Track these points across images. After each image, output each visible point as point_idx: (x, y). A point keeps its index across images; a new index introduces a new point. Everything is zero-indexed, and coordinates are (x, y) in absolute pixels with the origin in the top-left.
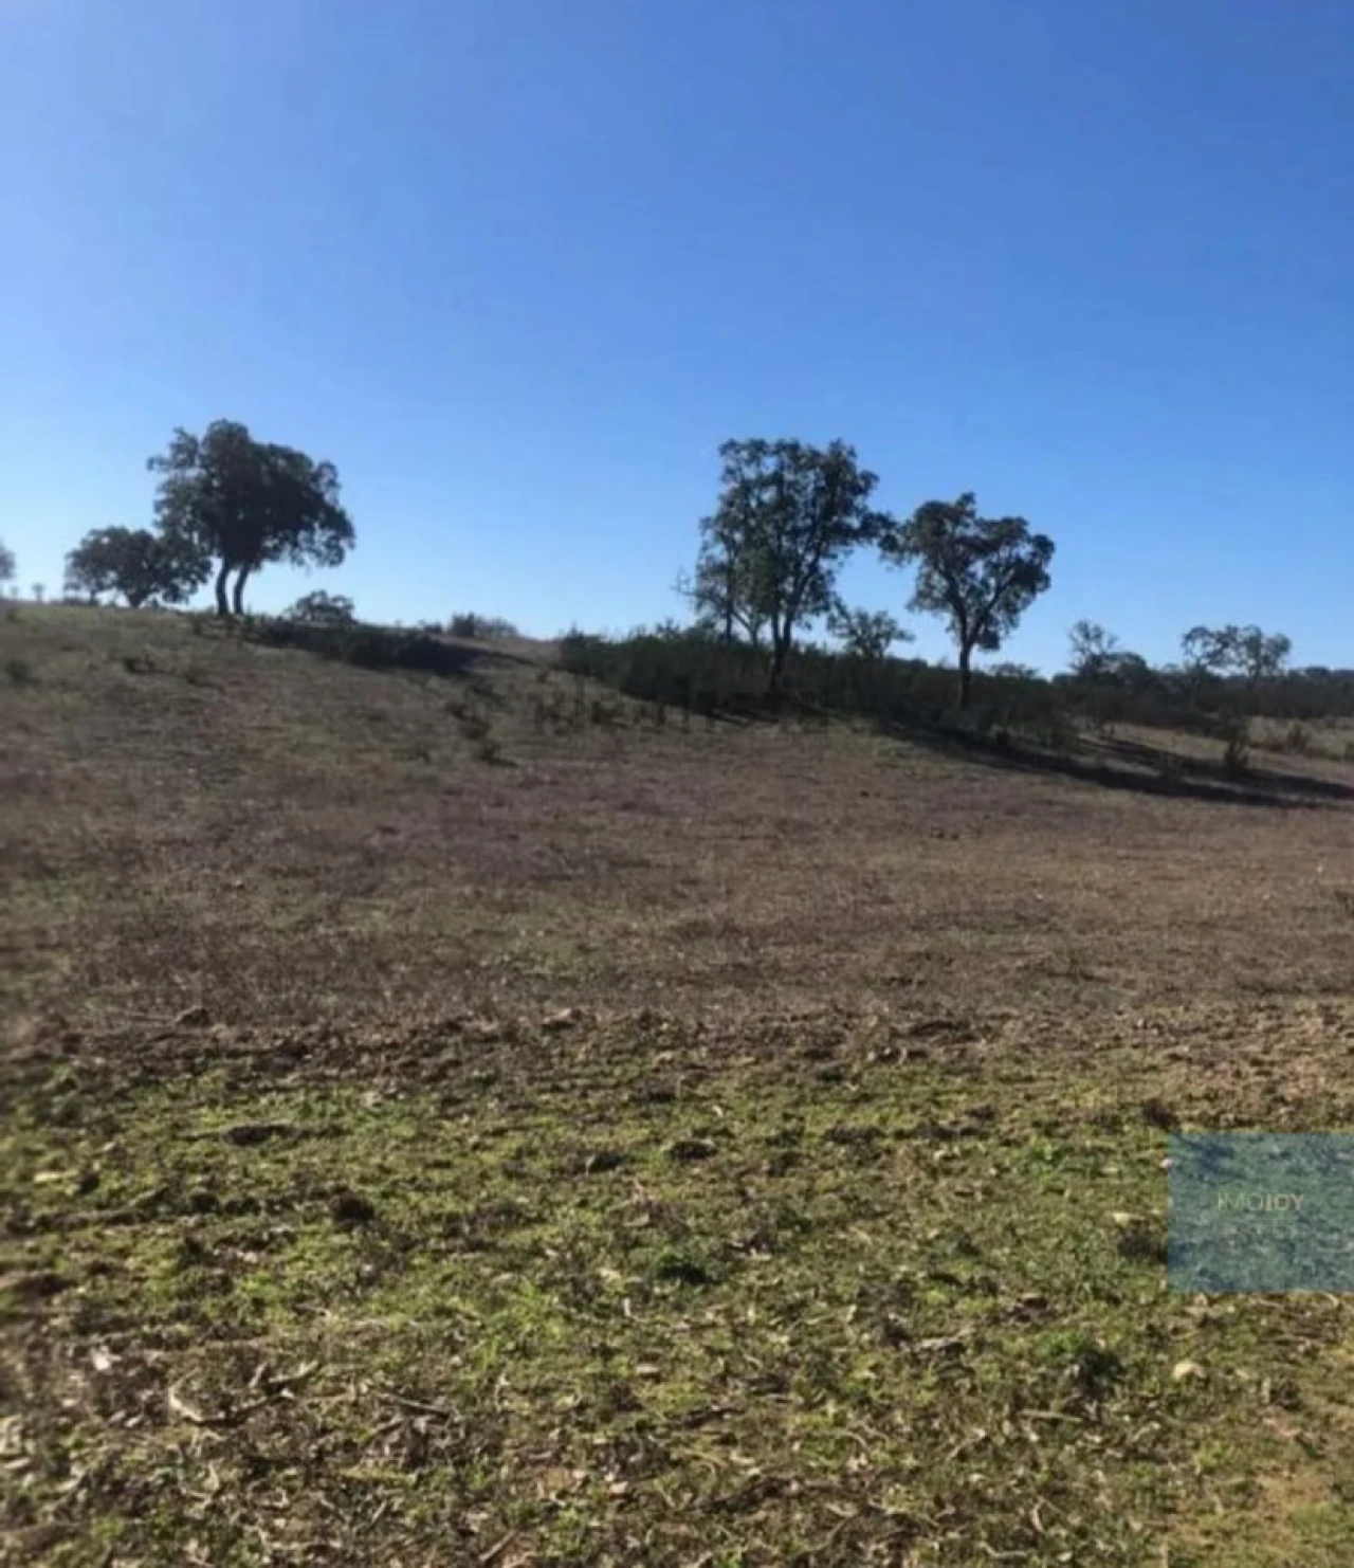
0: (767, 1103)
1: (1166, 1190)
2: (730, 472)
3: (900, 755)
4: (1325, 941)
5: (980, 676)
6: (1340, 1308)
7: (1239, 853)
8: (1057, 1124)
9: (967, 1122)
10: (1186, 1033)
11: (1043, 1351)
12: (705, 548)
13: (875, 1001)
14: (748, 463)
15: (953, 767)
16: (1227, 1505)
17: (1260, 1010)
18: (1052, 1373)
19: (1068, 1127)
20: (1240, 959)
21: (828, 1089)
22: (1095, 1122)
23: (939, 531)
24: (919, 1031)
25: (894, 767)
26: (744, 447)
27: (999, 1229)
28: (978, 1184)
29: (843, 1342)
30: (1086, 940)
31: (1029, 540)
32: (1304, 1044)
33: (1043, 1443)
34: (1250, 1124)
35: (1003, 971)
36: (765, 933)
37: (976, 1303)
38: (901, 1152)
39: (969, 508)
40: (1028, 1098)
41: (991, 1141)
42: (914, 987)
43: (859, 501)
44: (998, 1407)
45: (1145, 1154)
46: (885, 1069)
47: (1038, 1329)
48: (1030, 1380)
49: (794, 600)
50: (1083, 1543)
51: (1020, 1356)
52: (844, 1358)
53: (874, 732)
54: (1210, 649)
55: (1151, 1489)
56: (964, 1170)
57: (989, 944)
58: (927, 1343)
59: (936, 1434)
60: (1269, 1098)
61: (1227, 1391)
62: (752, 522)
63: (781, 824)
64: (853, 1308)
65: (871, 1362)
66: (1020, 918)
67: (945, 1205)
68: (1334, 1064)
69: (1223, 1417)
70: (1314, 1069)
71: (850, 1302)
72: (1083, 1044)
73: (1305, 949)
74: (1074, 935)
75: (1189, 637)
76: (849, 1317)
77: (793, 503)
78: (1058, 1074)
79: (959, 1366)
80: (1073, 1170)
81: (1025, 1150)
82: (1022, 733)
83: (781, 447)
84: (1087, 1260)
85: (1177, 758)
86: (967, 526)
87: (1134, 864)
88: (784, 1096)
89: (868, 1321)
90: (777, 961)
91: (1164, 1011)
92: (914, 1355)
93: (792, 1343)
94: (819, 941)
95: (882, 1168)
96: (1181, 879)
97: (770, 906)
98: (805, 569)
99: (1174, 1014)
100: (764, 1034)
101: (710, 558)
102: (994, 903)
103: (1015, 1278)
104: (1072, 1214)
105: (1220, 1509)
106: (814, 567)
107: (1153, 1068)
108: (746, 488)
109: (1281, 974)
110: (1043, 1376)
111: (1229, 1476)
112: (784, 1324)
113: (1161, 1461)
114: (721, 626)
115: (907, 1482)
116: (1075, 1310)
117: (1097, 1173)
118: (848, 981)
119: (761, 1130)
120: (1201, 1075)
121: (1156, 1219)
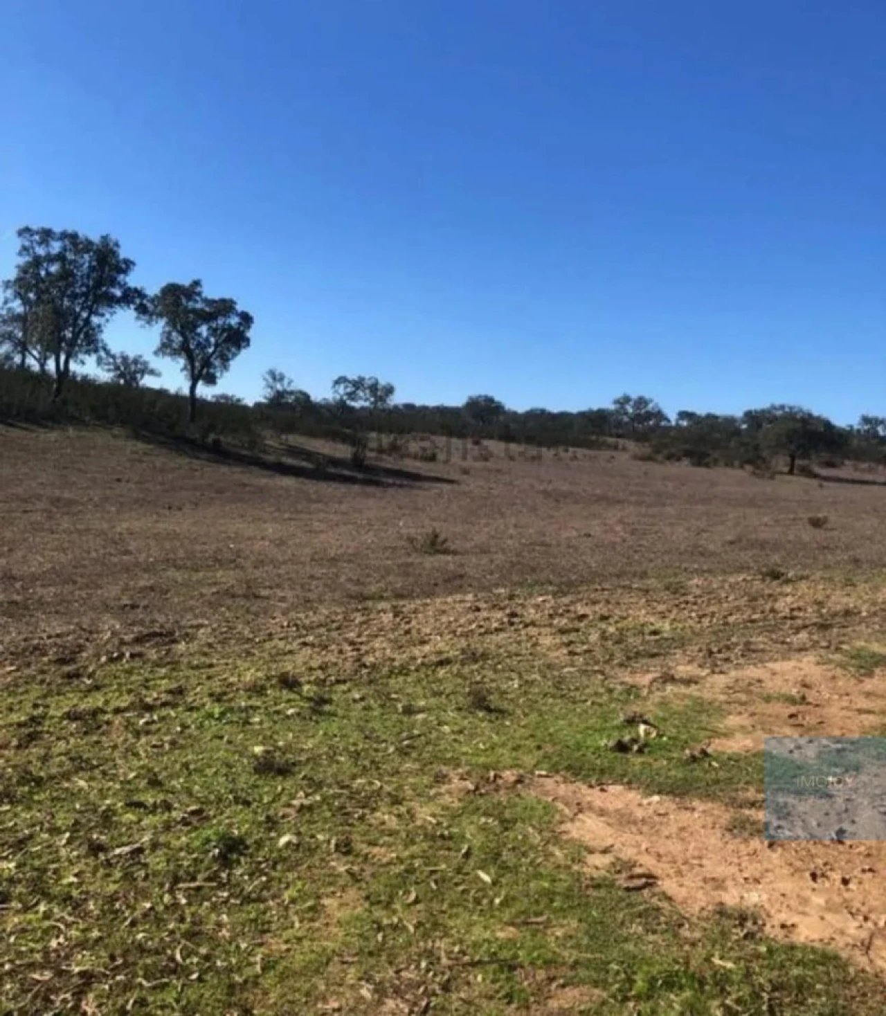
0: (22, 698)
1: (289, 730)
2: (25, 249)
3: (145, 454)
4: (399, 566)
5: (204, 402)
6: (381, 787)
7: (357, 515)
8: (225, 693)
9: (164, 697)
10: (312, 628)
11: (197, 843)
12: (6, 302)
13: (112, 622)
14: (40, 244)
15: (184, 461)
16: (301, 921)
17: (358, 610)
18: (201, 857)
19: (231, 695)
20: (350, 580)
21: (70, 684)
22: (249, 690)
23: (177, 303)
24: (139, 640)
25: (141, 461)
26: (37, 233)
27: (178, 766)
28: (167, 738)
29: (58, 860)
30: (258, 573)
31: (238, 314)
32: (381, 630)
33: (189, 904)
34: (344, 682)
35: (202, 595)
36: (34, 578)
37: (157, 818)
38: (117, 722)
39: (198, 289)
40: (209, 678)
41: (180, 709)
42: (139, 611)
43: (121, 277)
44: (161, 885)
45: (278, 708)
46: (113, 667)
47: (196, 829)
48: (186, 863)
49: (72, 344)
50: (208, 964)
51: (181, 849)
52: (56, 871)
53: (128, 437)
54: (349, 390)
55: (255, 920)
56: (159, 730)
57: (194, 579)
58: (118, 851)
59: (116, 912)
60: (357, 664)
61: (309, 849)
62: (41, 285)
63: (56, 501)
64: (67, 835)
65: (76, 871)
66: (217, 560)
67: (143, 754)
68: (396, 641)
69: (305, 866)
70: (384, 645)
71: (65, 832)
72: (249, 640)
73: (388, 571)
74: (250, 570)
75: (337, 382)
76: (64, 842)
77: (72, 275)
78: (230, 661)
79: (139, 863)
80: (232, 722)
81: (202, 712)
82: (229, 439)
83: (64, 236)
84: (233, 780)
85: (324, 456)
86: (196, 301)
87: (293, 523)
88: (36, 691)
89: (77, 843)
90: (41, 597)
91: (302, 615)
92: (107, 860)
93: (18, 867)
94: (75, 582)
95: (103, 734)
96: (322, 532)
97: (41, 559)
98: (81, 323)
99: (307, 617)
100: (24, 650)
101: (9, 310)
102: (201, 552)
103: (184, 798)
104: (227, 751)
105: (297, 925)
106: (87, 321)
107: (291, 652)
108: (37, 262)
109: (373, 589)
110: (195, 860)
111: (305, 901)
112: (14, 854)
113: (263, 901)
114: (17, 359)
115: (92, 948)
116: (222, 813)
117: (247, 722)
118: (94, 609)
119: (15, 717)
120: (319, 654)
121: (280, 749)
